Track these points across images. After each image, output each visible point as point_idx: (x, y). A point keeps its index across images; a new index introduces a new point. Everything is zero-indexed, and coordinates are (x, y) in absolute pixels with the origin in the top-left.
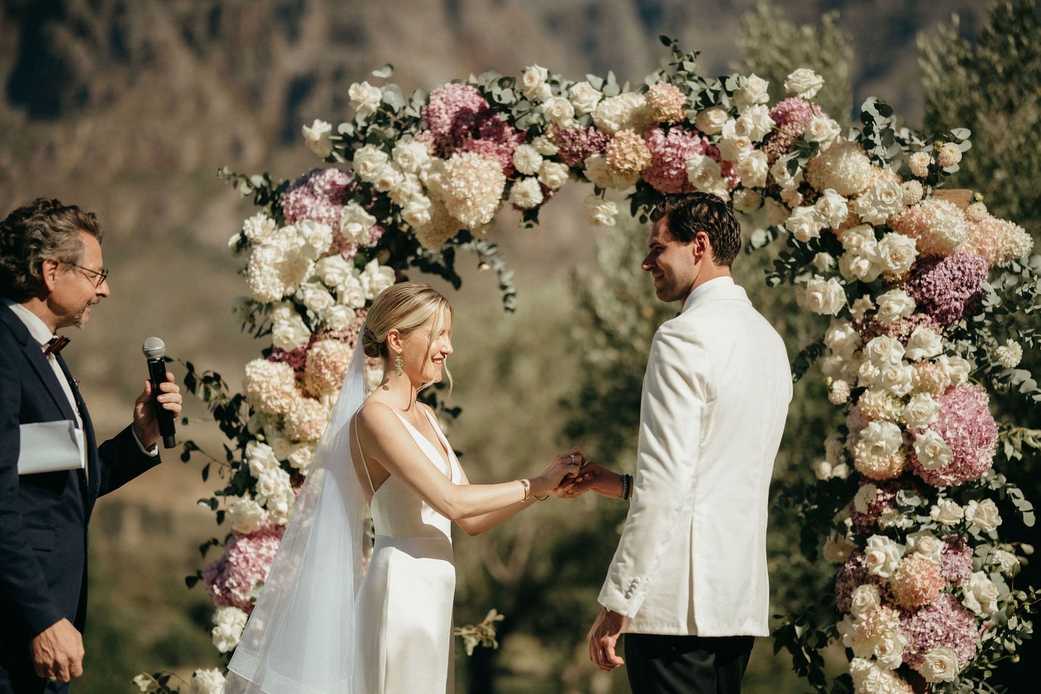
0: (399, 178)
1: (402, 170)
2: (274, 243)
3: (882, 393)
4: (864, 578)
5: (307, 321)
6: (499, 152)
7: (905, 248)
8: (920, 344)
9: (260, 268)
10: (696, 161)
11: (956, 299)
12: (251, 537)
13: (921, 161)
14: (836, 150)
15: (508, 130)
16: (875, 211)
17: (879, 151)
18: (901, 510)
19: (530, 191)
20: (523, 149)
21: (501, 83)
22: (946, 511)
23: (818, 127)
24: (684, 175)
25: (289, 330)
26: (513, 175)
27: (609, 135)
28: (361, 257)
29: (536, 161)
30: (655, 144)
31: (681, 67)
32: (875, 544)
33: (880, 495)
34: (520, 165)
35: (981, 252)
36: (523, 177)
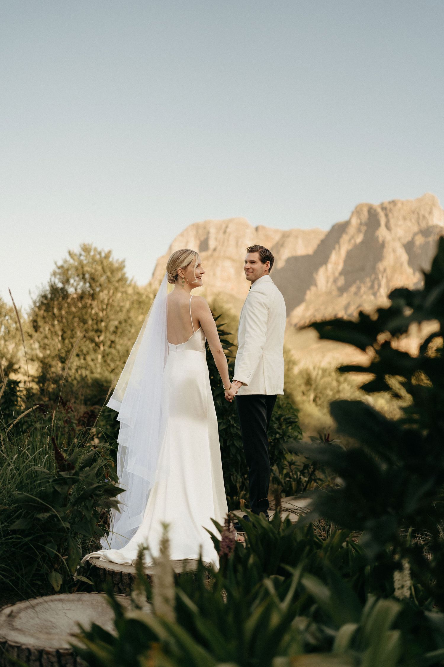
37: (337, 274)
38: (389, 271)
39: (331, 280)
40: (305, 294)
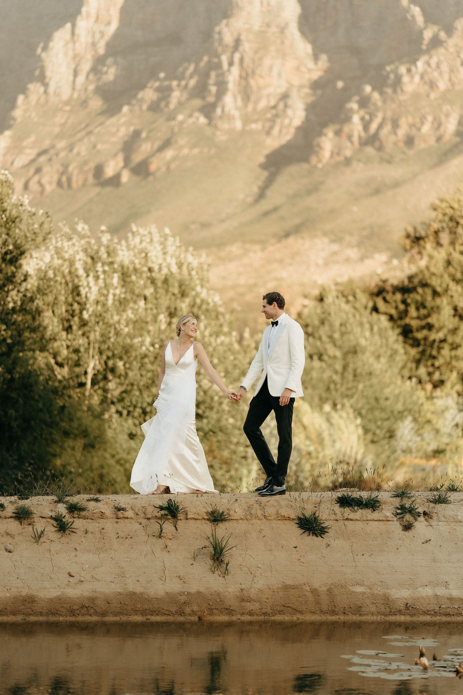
37: (101, 51)
38: (246, 47)
39: (86, 66)
40: (13, 105)
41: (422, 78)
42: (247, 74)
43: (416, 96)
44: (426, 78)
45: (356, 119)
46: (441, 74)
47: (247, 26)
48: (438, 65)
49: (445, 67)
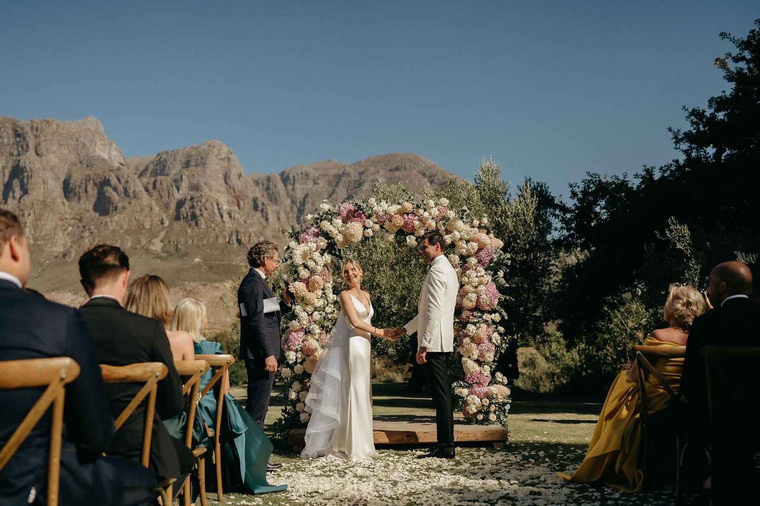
0: (334, 230)
1: (335, 227)
2: (299, 248)
3: (470, 285)
4: (466, 336)
5: (309, 270)
6: (361, 221)
7: (475, 245)
8: (479, 272)
9: (296, 256)
10: (417, 223)
11: (487, 260)
12: (295, 331)
13: (476, 222)
14: (455, 220)
15: (363, 215)
16: (466, 236)
17: (465, 220)
18: (475, 317)
19: (370, 232)
20: (368, 221)
21: (363, 202)
22: (487, 316)
23: (450, 213)
24: (413, 227)
25: (304, 273)
26: (365, 228)
27: (392, 217)
28: (322, 252)
29: (372, 223)
30: (405, 218)
31: (410, 197)
32: (469, 326)
33: (469, 313)
34: (367, 225)
35: (492, 247)
36: (368, 228)
41: (117, 223)
42: (37, 219)
43: (114, 231)
44: (118, 224)
45: (87, 241)
46: (125, 222)
47: (37, 198)
48: (124, 218)
49: (126, 219)
